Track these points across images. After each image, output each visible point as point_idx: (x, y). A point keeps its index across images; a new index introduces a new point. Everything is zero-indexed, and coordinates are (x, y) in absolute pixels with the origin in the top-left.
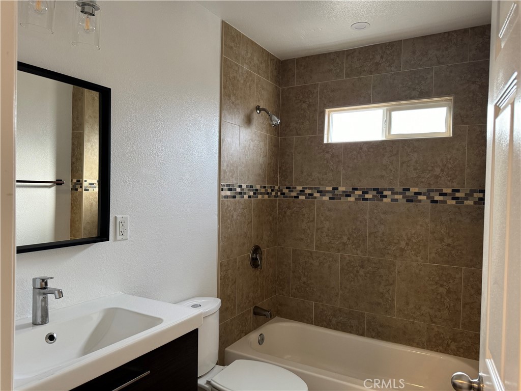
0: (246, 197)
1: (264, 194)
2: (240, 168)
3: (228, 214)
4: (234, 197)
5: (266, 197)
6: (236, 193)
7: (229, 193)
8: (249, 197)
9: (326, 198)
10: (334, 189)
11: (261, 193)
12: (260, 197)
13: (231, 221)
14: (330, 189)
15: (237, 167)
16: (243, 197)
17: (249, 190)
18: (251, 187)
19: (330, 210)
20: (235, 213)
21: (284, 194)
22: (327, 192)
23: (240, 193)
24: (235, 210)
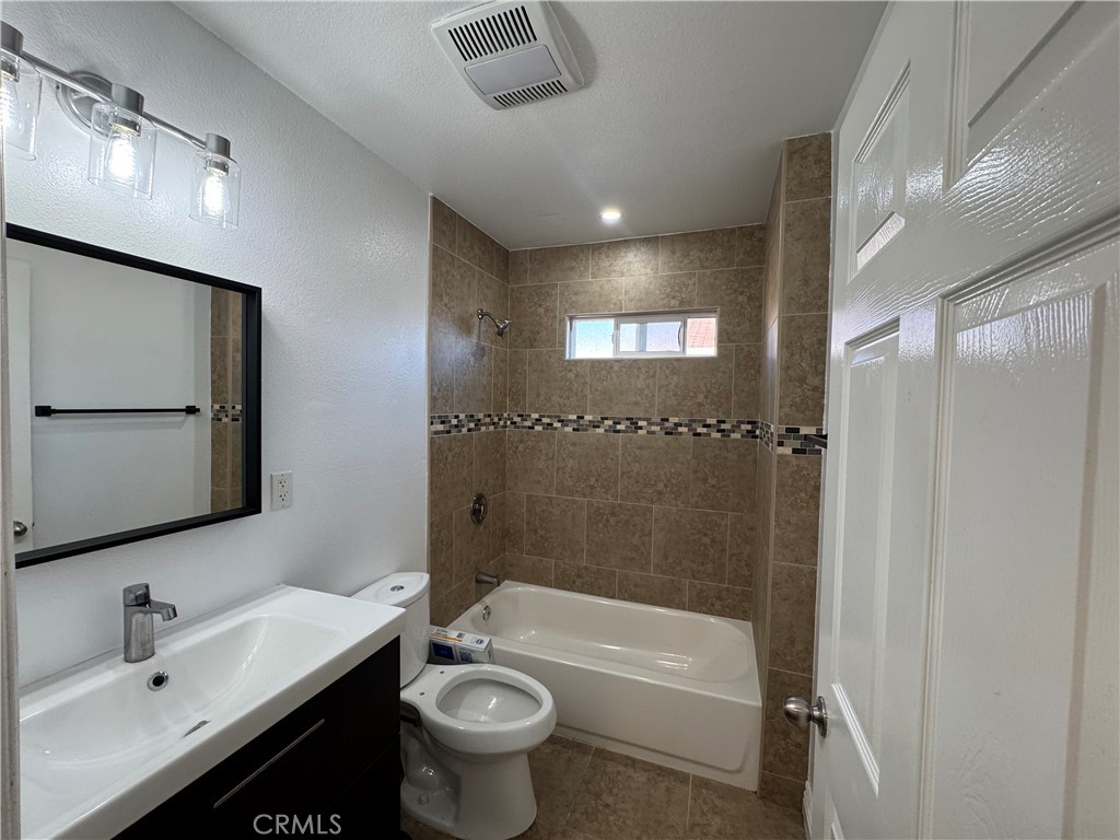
0: (464, 430)
1: (489, 424)
2: (456, 392)
3: (441, 456)
4: (449, 432)
5: (492, 428)
6: (451, 426)
7: (441, 427)
8: (469, 430)
9: (569, 429)
10: (578, 417)
11: (485, 424)
12: (483, 429)
13: (445, 465)
14: (575, 417)
15: (452, 392)
16: (460, 431)
17: (469, 421)
18: (472, 416)
19: (574, 444)
20: (451, 453)
21: (515, 423)
22: (571, 421)
23: (456, 426)
24: (450, 449)
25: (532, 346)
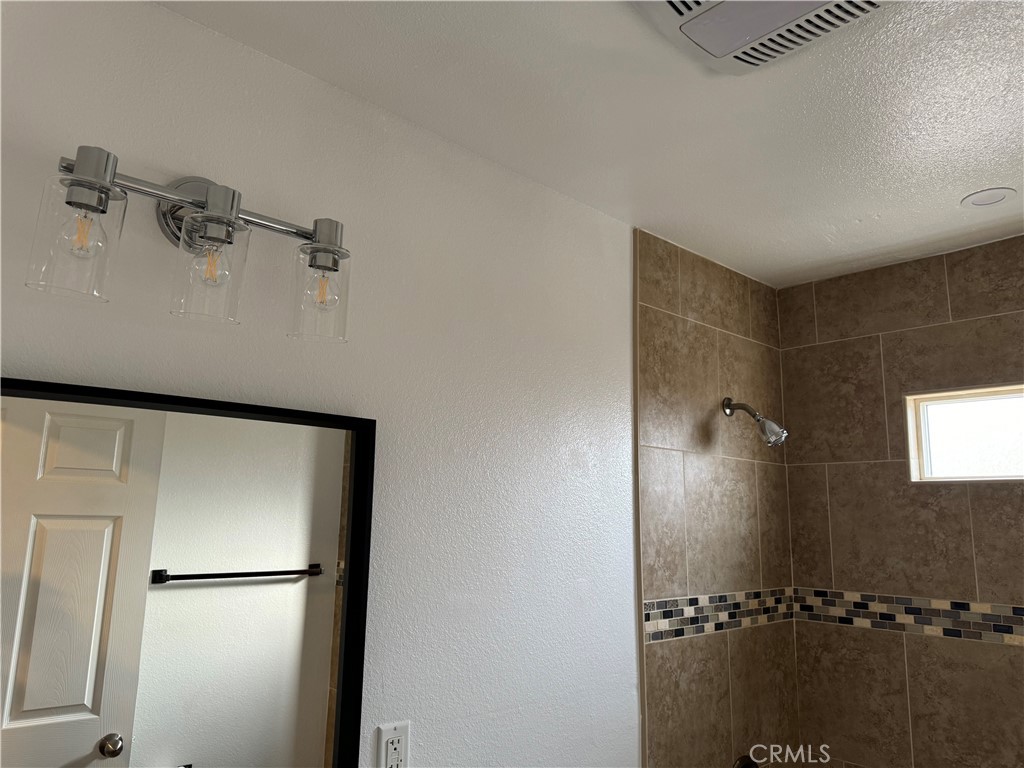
0: (709, 627)
1: (757, 612)
2: (689, 555)
3: (666, 682)
4: (679, 633)
5: (763, 619)
6: (685, 621)
7: (664, 625)
8: (719, 626)
9: (934, 631)
10: (956, 606)
11: (750, 613)
12: (746, 622)
13: (675, 699)
14: (945, 605)
15: (682, 554)
16: (702, 629)
17: (718, 609)
18: (722, 599)
19: (949, 665)
20: (685, 675)
21: (810, 608)
22: (937, 613)
23: (694, 620)
24: (682, 667)
25: (834, 457)
